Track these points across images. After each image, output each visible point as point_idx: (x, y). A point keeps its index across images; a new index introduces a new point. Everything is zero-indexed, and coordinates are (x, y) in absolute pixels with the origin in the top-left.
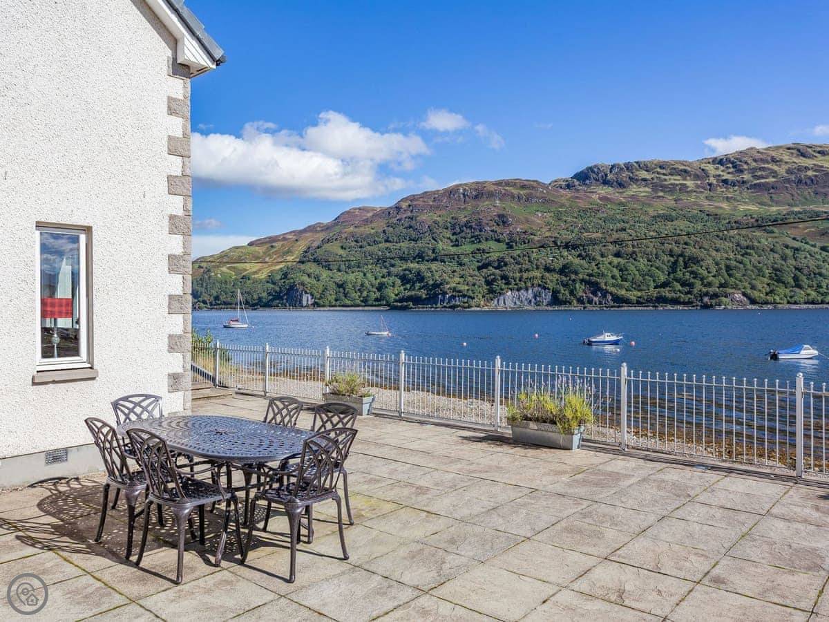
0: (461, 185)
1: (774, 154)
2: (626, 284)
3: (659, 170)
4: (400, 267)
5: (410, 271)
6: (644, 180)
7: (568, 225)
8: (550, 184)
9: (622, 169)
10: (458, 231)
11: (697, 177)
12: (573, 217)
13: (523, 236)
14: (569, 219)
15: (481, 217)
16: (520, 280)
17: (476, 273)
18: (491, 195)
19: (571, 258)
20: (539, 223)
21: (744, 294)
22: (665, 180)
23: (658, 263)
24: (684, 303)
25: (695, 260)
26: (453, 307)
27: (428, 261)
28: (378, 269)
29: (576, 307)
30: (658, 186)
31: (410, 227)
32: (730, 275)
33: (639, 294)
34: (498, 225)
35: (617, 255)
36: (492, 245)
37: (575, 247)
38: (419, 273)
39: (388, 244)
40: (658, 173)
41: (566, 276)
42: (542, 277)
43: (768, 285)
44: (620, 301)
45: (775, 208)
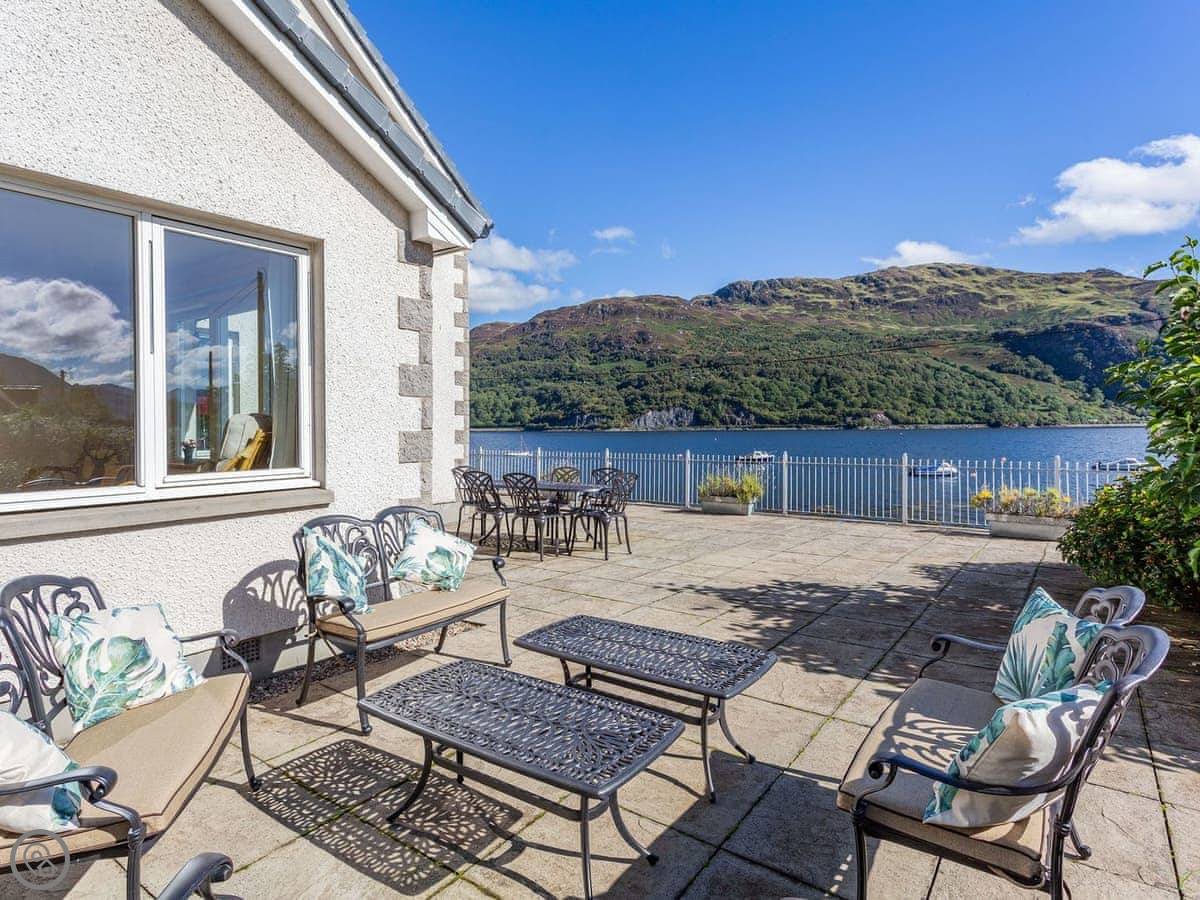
0: (599, 301)
1: (915, 273)
2: (769, 404)
3: (802, 287)
4: (535, 386)
5: (546, 391)
6: (787, 297)
7: (710, 343)
8: (692, 301)
9: (765, 286)
10: (598, 348)
11: (839, 296)
12: (716, 335)
13: (664, 354)
14: (711, 337)
15: (620, 334)
16: (662, 400)
17: (616, 392)
18: (631, 311)
19: (713, 377)
20: (680, 340)
21: (886, 414)
22: (808, 298)
23: (802, 383)
24: (828, 424)
25: (838, 380)
26: (591, 428)
27: (564, 380)
28: (512, 388)
29: (719, 427)
30: (800, 304)
31: (546, 344)
32: (872, 395)
33: (782, 414)
34: (638, 342)
35: (760, 374)
36: (632, 363)
37: (717, 366)
38: (555, 393)
39: (523, 362)
40: (801, 291)
41: (709, 396)
42: (684, 397)
43: (910, 405)
44: (763, 421)
45: (916, 328)
